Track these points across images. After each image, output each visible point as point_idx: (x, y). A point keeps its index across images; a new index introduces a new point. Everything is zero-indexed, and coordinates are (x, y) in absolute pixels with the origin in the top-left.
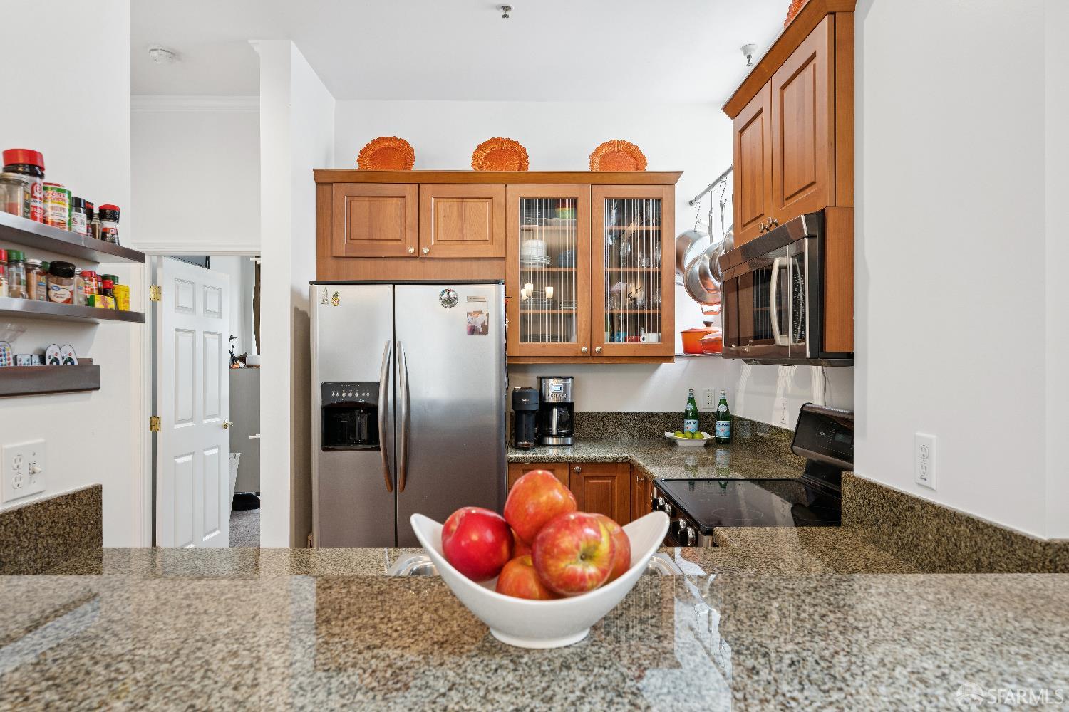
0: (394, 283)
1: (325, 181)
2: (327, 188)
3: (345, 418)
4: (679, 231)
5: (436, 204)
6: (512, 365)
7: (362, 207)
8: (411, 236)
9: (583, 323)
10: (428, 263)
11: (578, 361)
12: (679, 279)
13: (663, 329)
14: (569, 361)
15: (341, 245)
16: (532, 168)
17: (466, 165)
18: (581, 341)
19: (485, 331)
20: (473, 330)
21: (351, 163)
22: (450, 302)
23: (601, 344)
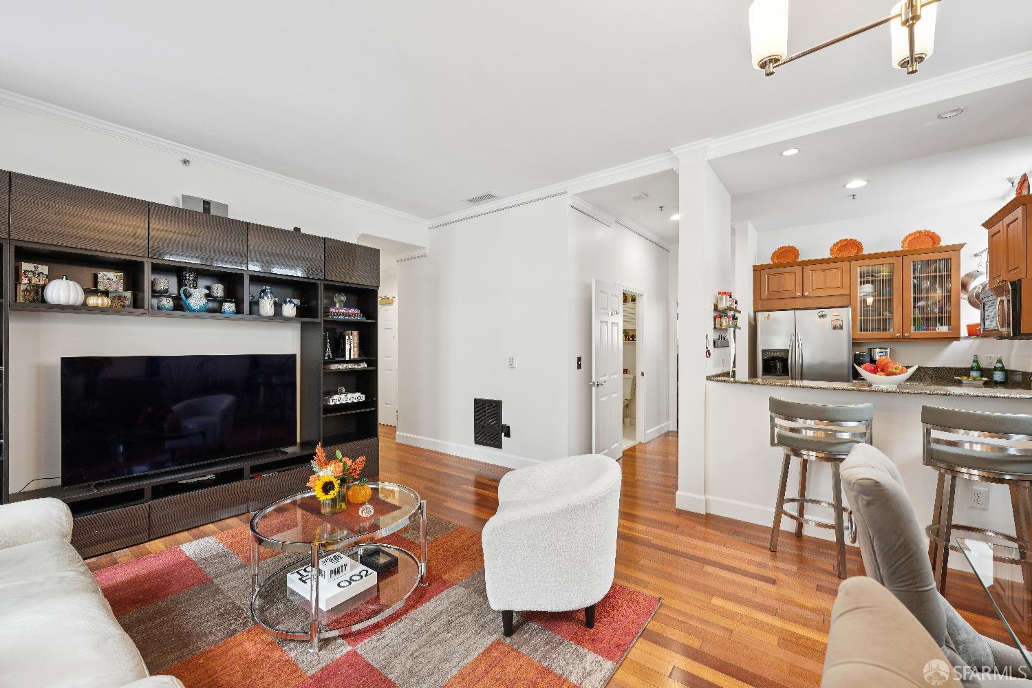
0: (795, 309)
1: (757, 270)
2: (758, 272)
3: (772, 363)
4: (963, 273)
5: (812, 274)
6: (855, 343)
7: (775, 279)
8: (799, 288)
9: (897, 323)
10: (807, 299)
11: (894, 340)
12: (964, 296)
13: (952, 324)
14: (889, 340)
15: (765, 294)
16: (865, 252)
17: (827, 255)
18: (896, 331)
19: (841, 328)
20: (835, 328)
21: (768, 261)
22: (822, 316)
23: (909, 332)
